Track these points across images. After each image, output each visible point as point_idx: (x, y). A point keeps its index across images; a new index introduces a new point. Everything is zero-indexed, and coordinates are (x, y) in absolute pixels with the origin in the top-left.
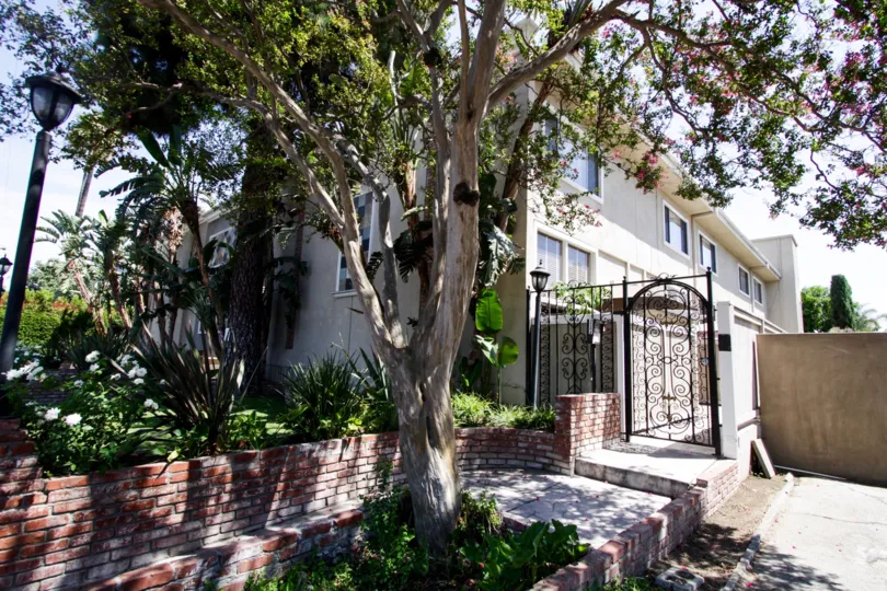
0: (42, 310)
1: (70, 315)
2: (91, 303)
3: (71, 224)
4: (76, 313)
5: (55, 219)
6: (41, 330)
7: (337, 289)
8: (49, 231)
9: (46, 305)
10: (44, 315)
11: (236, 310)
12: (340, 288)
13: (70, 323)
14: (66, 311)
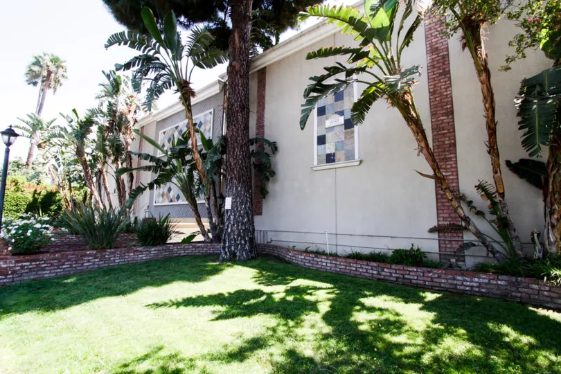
0: (18, 191)
1: (39, 194)
2: (59, 184)
3: (42, 124)
4: (44, 193)
5: (29, 120)
6: (17, 205)
7: (315, 163)
8: (24, 128)
9: (20, 187)
10: (19, 194)
11: (235, 181)
12: (320, 162)
13: (39, 200)
14: (35, 191)
